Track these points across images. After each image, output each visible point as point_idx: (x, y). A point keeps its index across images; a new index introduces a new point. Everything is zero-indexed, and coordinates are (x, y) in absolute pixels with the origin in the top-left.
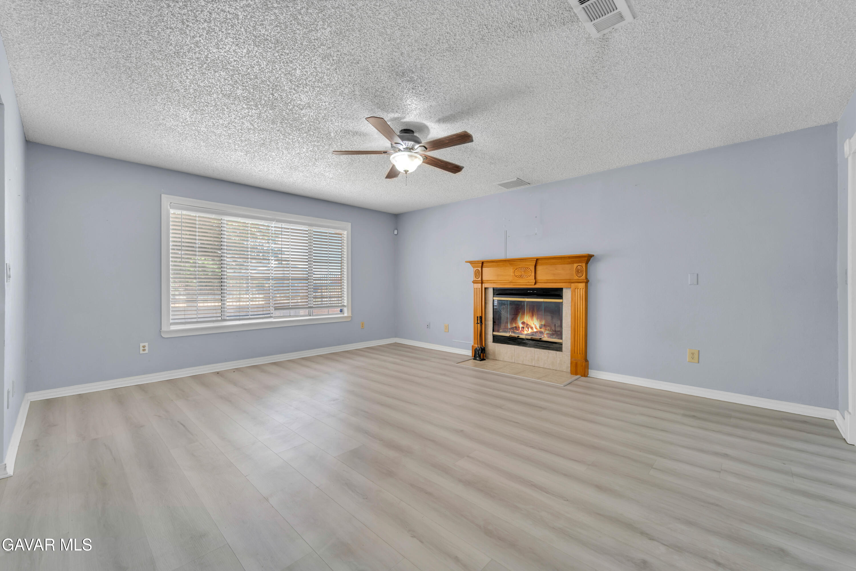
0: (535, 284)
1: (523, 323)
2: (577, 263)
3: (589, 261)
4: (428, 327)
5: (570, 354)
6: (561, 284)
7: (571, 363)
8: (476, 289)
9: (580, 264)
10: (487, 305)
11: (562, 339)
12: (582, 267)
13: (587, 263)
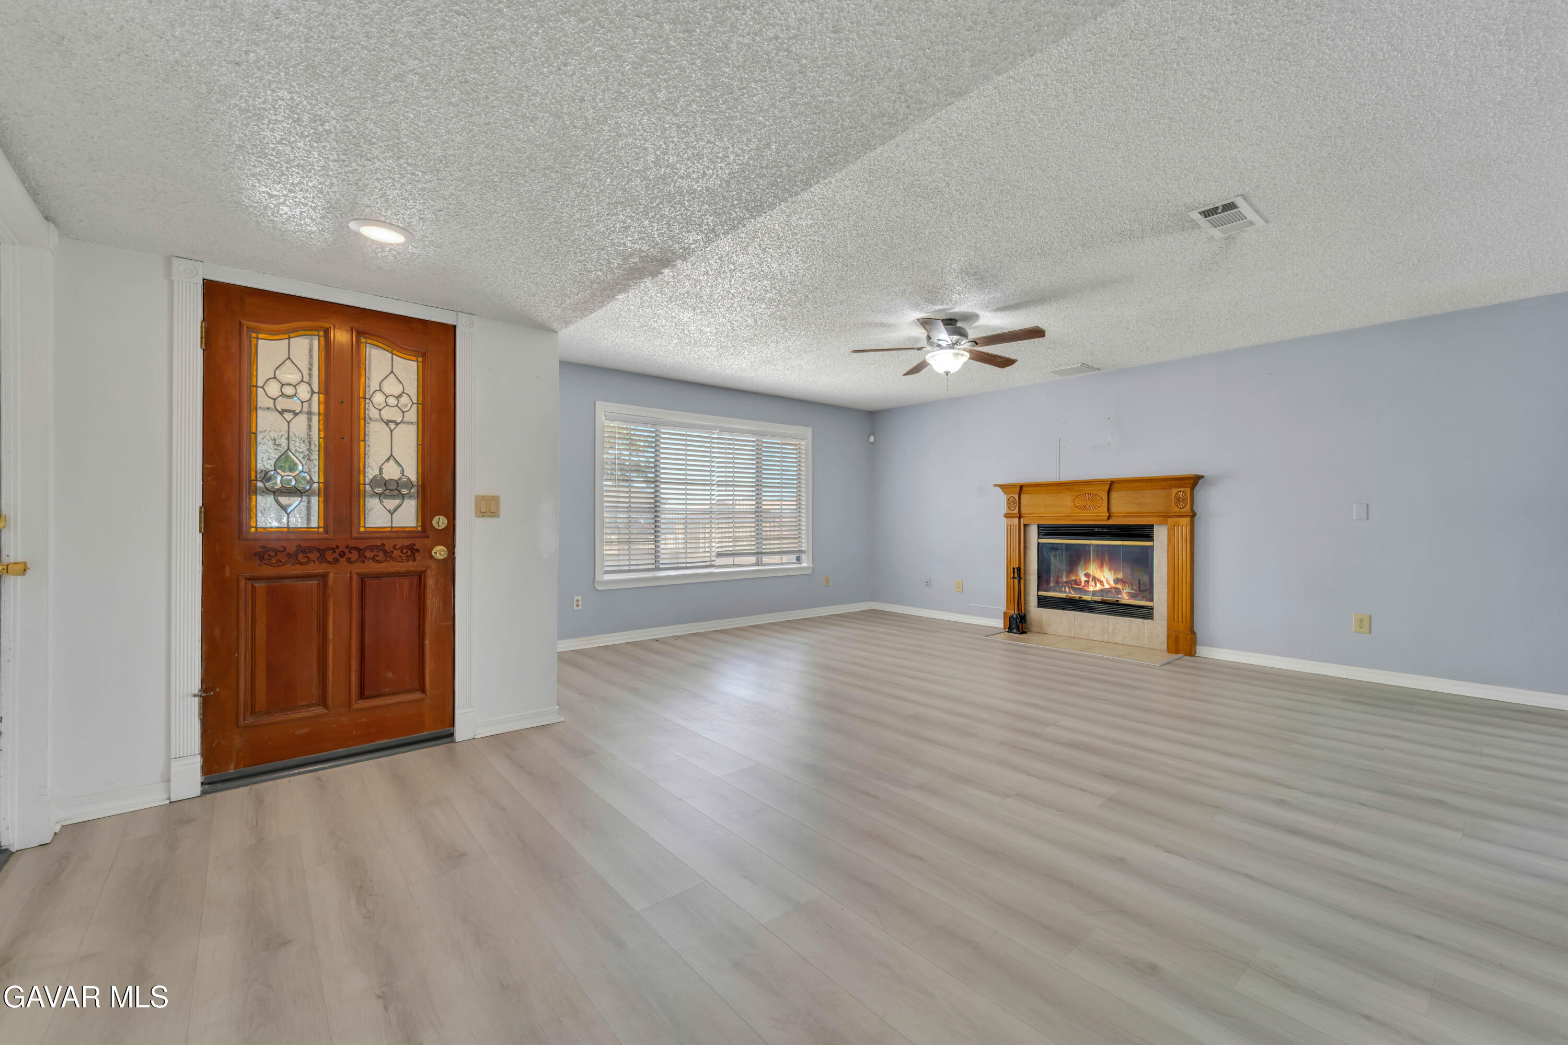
0: (1108, 518)
1: (1087, 575)
2: (1176, 487)
3: (1196, 485)
4: (927, 585)
5: (1166, 622)
6: (1151, 519)
7: (1168, 636)
8: (1009, 527)
9: (1182, 489)
10: (1028, 551)
11: (1152, 600)
12: (1186, 494)
13: (1193, 487)
